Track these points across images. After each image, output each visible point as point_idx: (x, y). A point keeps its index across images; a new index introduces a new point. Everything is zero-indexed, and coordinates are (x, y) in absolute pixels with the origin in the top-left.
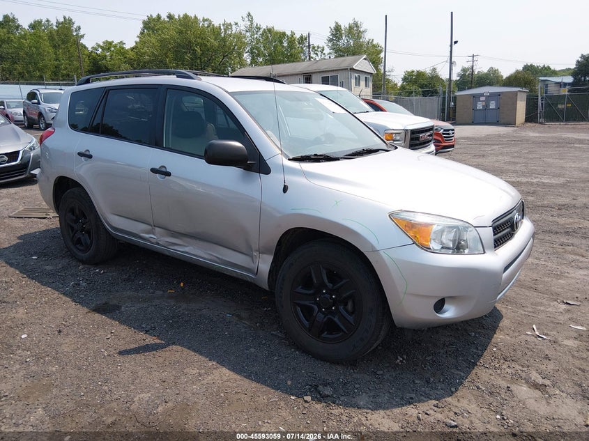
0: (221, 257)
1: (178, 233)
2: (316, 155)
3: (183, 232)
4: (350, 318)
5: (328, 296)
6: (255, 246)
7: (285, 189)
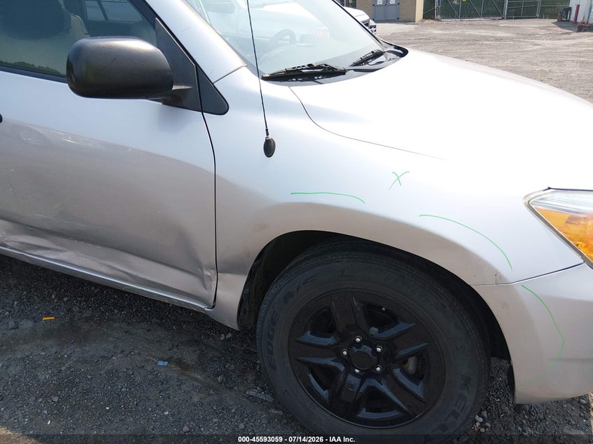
0: (134, 273)
1: (39, 229)
2: (310, 66)
3: (49, 228)
4: (418, 389)
5: (368, 349)
6: (207, 257)
7: (269, 148)
